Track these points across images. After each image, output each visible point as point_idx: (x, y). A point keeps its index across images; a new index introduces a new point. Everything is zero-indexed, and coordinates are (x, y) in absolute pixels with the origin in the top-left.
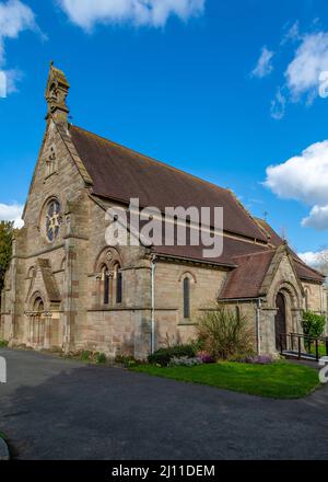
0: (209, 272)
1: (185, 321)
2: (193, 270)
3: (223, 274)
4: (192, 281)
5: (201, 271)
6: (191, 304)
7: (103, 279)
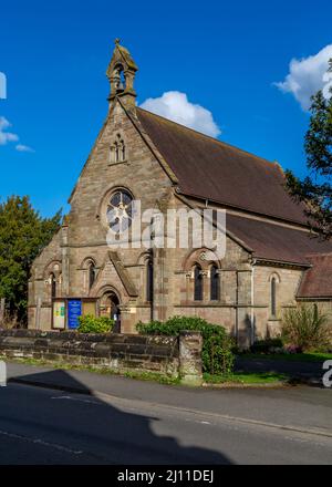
0: (289, 272)
1: (272, 318)
2: (278, 270)
3: (299, 273)
4: (277, 281)
5: (284, 271)
6: (276, 302)
7: (193, 277)
